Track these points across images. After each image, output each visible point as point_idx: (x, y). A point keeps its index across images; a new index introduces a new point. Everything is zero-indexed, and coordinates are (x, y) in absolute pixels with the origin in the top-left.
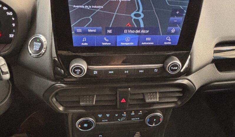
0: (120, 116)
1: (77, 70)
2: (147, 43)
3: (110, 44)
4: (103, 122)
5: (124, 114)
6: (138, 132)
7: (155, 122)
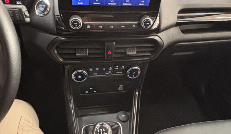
0: (107, 70)
1: (75, 23)
2: (127, 4)
3: (99, 4)
4: (93, 75)
5: (110, 68)
6: (121, 86)
7: (134, 75)
